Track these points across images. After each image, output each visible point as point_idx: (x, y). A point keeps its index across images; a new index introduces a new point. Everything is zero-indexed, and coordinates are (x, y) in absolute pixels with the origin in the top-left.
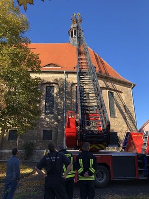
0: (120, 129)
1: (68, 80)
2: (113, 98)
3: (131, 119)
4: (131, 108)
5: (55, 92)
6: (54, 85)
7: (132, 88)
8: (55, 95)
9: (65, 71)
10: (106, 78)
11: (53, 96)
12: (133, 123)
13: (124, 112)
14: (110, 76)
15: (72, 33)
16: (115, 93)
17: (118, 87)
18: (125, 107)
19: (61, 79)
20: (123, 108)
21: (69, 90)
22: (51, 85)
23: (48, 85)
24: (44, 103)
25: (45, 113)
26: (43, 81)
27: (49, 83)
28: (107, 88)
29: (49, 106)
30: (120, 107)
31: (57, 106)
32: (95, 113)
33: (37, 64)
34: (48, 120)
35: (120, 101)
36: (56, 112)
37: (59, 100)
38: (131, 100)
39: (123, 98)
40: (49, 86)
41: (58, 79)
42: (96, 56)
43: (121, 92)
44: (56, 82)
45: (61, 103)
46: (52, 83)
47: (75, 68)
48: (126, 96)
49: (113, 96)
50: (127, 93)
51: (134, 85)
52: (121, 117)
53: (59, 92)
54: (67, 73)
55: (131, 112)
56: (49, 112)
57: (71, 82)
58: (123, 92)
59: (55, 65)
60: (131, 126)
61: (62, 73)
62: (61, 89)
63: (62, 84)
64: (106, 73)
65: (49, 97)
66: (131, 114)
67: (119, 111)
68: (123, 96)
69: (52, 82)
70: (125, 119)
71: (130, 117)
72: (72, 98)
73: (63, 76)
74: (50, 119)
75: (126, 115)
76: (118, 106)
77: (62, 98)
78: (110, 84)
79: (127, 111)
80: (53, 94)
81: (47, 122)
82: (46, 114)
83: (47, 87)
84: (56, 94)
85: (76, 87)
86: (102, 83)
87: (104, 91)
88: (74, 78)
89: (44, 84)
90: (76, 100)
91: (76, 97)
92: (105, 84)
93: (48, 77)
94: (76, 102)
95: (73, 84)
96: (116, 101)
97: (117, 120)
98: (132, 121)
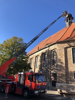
1: (50, 49)
8: (46, 58)
21: (50, 54)
24: (43, 62)
25: (43, 66)
27: (44, 53)
28: (70, 47)
45: (47, 61)
54: (49, 46)
61: (46, 47)
69: (45, 52)
73: (47, 49)
74: (45, 69)
78: (72, 44)
83: (44, 55)
85: (53, 51)
86: (66, 45)
87: (68, 49)
88: (52, 48)
89: (43, 54)
90: (53, 58)
91: (53, 56)
92: (69, 45)
93: (44, 51)
94: (53, 59)
95: (52, 51)
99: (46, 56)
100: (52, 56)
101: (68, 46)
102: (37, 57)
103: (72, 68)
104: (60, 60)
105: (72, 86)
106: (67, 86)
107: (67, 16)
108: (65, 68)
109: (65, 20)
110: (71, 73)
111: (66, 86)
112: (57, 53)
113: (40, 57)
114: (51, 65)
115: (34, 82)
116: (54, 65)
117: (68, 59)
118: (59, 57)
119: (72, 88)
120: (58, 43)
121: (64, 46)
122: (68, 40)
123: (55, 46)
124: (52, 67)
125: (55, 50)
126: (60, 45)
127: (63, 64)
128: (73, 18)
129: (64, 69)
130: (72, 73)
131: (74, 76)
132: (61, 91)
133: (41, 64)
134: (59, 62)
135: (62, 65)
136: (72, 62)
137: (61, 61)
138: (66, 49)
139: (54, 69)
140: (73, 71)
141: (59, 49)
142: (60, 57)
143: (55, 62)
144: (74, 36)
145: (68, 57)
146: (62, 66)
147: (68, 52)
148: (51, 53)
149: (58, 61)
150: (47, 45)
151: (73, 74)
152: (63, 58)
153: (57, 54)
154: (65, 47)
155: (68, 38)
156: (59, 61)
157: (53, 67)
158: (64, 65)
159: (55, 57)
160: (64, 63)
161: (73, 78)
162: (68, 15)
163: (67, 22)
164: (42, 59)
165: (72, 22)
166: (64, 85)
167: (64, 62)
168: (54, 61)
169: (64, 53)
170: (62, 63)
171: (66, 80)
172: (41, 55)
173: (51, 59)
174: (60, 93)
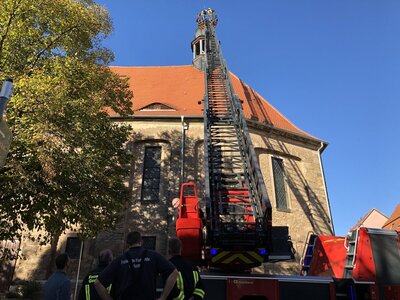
0: (298, 236)
1: (189, 134)
2: (283, 170)
3: (322, 214)
4: (321, 191)
5: (162, 158)
6: (160, 144)
7: (321, 152)
8: (163, 164)
9: (182, 117)
10: (267, 130)
11: (159, 167)
12: (325, 222)
13: (306, 199)
14: (275, 126)
15: (198, 45)
16: (285, 160)
17: (292, 148)
18: (307, 188)
19: (176, 132)
20: (303, 193)
22: (156, 144)
23: (148, 144)
24: (140, 181)
25: (141, 200)
26: (140, 136)
27: (151, 140)
28: (269, 151)
29: (150, 187)
30: (297, 189)
31: (165, 187)
32: (241, 187)
33: (125, 99)
34: (148, 216)
35: (298, 178)
36: (164, 200)
37: (171, 174)
38: (319, 175)
39: (304, 171)
40: (151, 145)
41: (170, 133)
42: (245, 88)
43: (299, 160)
44: (165, 138)
45: (174, 181)
46: (158, 141)
47: (200, 103)
48: (308, 166)
49: (282, 167)
50: (310, 160)
51: (325, 145)
52: (301, 210)
53: (170, 158)
54: (188, 120)
55: (321, 200)
56: (149, 198)
57: (195, 138)
58: (303, 159)
59: (164, 106)
60: (322, 230)
61: (177, 119)
62: (175, 152)
63: (177, 143)
64: (266, 121)
65: (150, 168)
66: (320, 204)
67: (294, 198)
68: (302, 166)
69: (156, 137)
70: (308, 213)
71: (319, 210)
72: (197, 170)
73: (179, 127)
74: (152, 214)
75: (311, 207)
76: (292, 187)
77: (176, 171)
78: (274, 143)
79: (313, 199)
80: (159, 162)
81: (146, 220)
82: (144, 203)
83: (147, 147)
84: (165, 161)
86: (259, 140)
87: (262, 157)
88: (199, 131)
89: (142, 143)
92: (265, 142)
93: (150, 129)
95: (200, 142)
96: (288, 176)
97: (293, 217)
98: (324, 218)
99: (164, 155)
100: (202, 166)
101: (264, 146)
136: (275, 205)
138: (257, 153)
147: (260, 164)
150: (153, 105)
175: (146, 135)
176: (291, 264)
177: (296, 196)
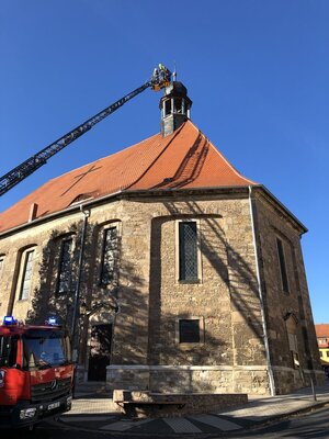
0: (208, 310)
1: (90, 221)
2: (196, 234)
5: (72, 250)
6: (72, 236)
8: (72, 256)
9: (80, 206)
11: (69, 259)
12: (251, 288)
13: (226, 262)
16: (198, 221)
17: (205, 205)
18: (228, 249)
19: (81, 221)
21: (90, 240)
22: (69, 237)
23: (64, 239)
24: (56, 275)
25: (56, 293)
26: (56, 232)
28: (174, 216)
30: (215, 253)
34: (59, 307)
35: (216, 239)
38: (248, 229)
39: (226, 229)
40: (66, 239)
41: (76, 223)
44: (74, 230)
45: (75, 271)
46: (69, 234)
49: (196, 231)
50: (237, 213)
52: (217, 277)
53: (76, 249)
54: (88, 207)
55: (247, 260)
56: (63, 290)
57: (94, 223)
58: (224, 214)
59: (86, 196)
60: (246, 298)
61: (76, 210)
62: (78, 243)
63: (80, 232)
65: (66, 262)
66: (246, 265)
68: (224, 223)
69: (68, 231)
70: (227, 281)
71: (243, 274)
72: (95, 256)
73: (80, 216)
74: (62, 305)
75: (230, 272)
76: (206, 251)
77: (77, 261)
78: (181, 206)
81: (57, 311)
83: (64, 242)
84: (73, 253)
85: (106, 230)
86: (158, 209)
87: (166, 226)
88: (99, 215)
89: (59, 239)
90: (103, 257)
91: (104, 252)
92: (168, 207)
93: (63, 224)
94: (103, 261)
95: (99, 226)
96: (203, 240)
97: (203, 288)
98: (250, 283)
99: (73, 247)
100: (100, 251)
101: (165, 212)
102: (28, 253)
103: (173, 301)
104: (130, 268)
105: (170, 373)
106: (151, 372)
107: (168, 91)
108: (147, 302)
109: (161, 106)
110: (171, 319)
111: (148, 375)
112: (120, 239)
113: (45, 251)
114: (90, 287)
115: (19, 367)
116: (105, 288)
117: (163, 267)
118: (128, 254)
119: (168, 379)
120: (128, 195)
121: (152, 210)
122: (165, 188)
123: (114, 210)
124: (93, 298)
125: (114, 224)
126: (136, 204)
127: (142, 285)
128: (189, 104)
129: (144, 306)
130: (173, 323)
131: (177, 333)
132: (127, 396)
133: (43, 285)
134: (126, 276)
135: (138, 288)
136: (178, 278)
137: (137, 273)
138: (157, 223)
139: (103, 305)
140: (176, 313)
141: (130, 222)
142: (132, 254)
143: (111, 278)
144: (189, 176)
145: (163, 255)
146: (139, 292)
147: (163, 235)
148: (96, 235)
149: (121, 271)
150: (78, 198)
151: (177, 326)
152: (143, 261)
153: (120, 244)
154: (155, 215)
155: (167, 181)
156: (126, 273)
157: (100, 297)
158: (145, 290)
159: (110, 253)
160: (148, 279)
161: (177, 340)
162: (172, 88)
163: (168, 112)
164: (51, 261)
165: (186, 119)
166: (140, 371)
167: (146, 277)
168: (104, 270)
169: (147, 240)
170: (137, 280)
171: (150, 351)
172: (45, 242)
173: (93, 263)
174: (125, 406)
175: (61, 230)
176: (193, 345)
177: (211, 261)
